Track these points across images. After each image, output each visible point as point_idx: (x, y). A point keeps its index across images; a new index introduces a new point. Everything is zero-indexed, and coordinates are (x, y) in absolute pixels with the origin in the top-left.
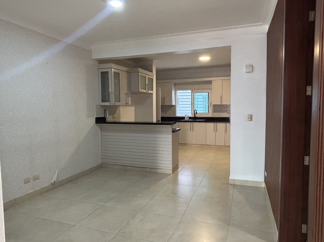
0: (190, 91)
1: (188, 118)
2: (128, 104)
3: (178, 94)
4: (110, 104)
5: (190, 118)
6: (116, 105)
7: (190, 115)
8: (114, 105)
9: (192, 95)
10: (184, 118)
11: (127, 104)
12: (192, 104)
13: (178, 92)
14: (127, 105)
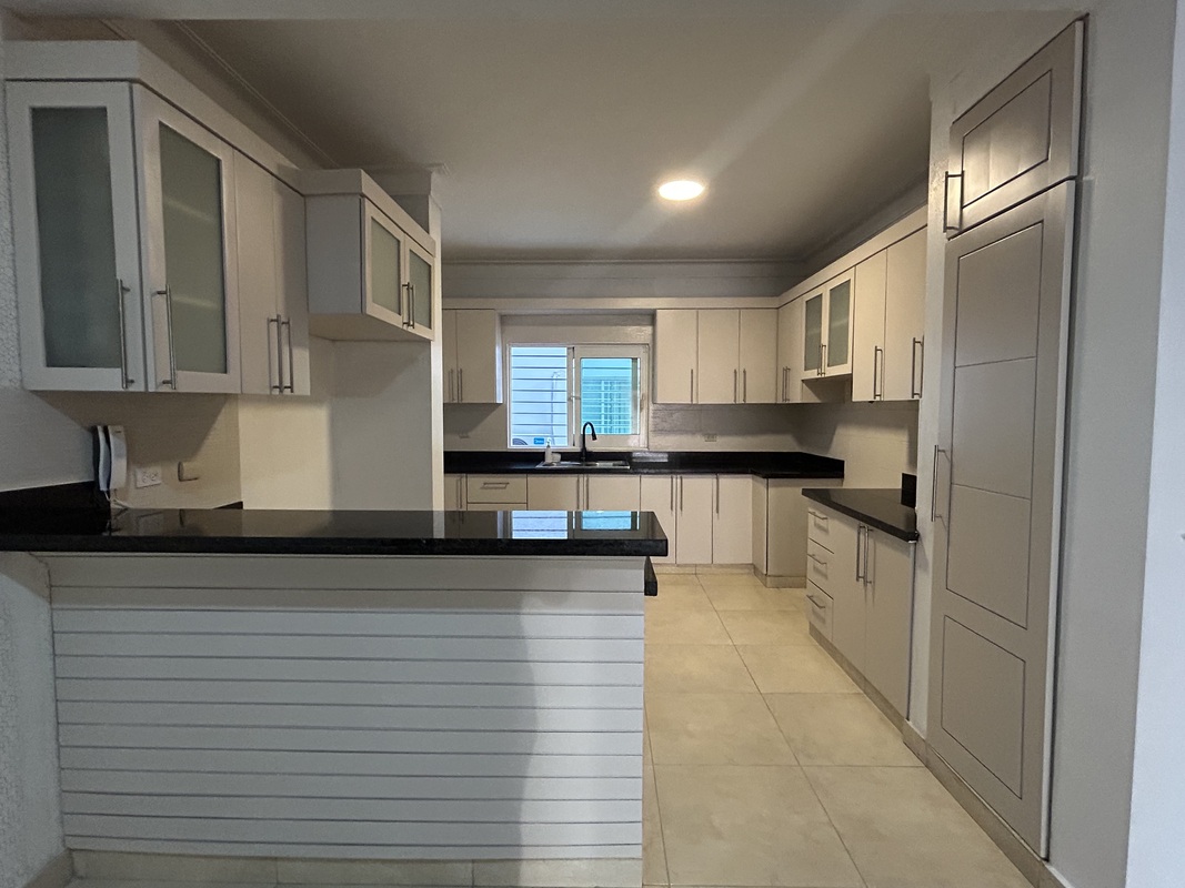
0: (564, 351)
1: (559, 456)
2: (287, 391)
3: (514, 362)
4: (128, 382)
5: (565, 456)
6: (182, 389)
7: (564, 444)
8: (166, 389)
9: (569, 368)
10: (540, 456)
11: (281, 387)
12: (569, 399)
13: (514, 350)
14: (281, 393)
